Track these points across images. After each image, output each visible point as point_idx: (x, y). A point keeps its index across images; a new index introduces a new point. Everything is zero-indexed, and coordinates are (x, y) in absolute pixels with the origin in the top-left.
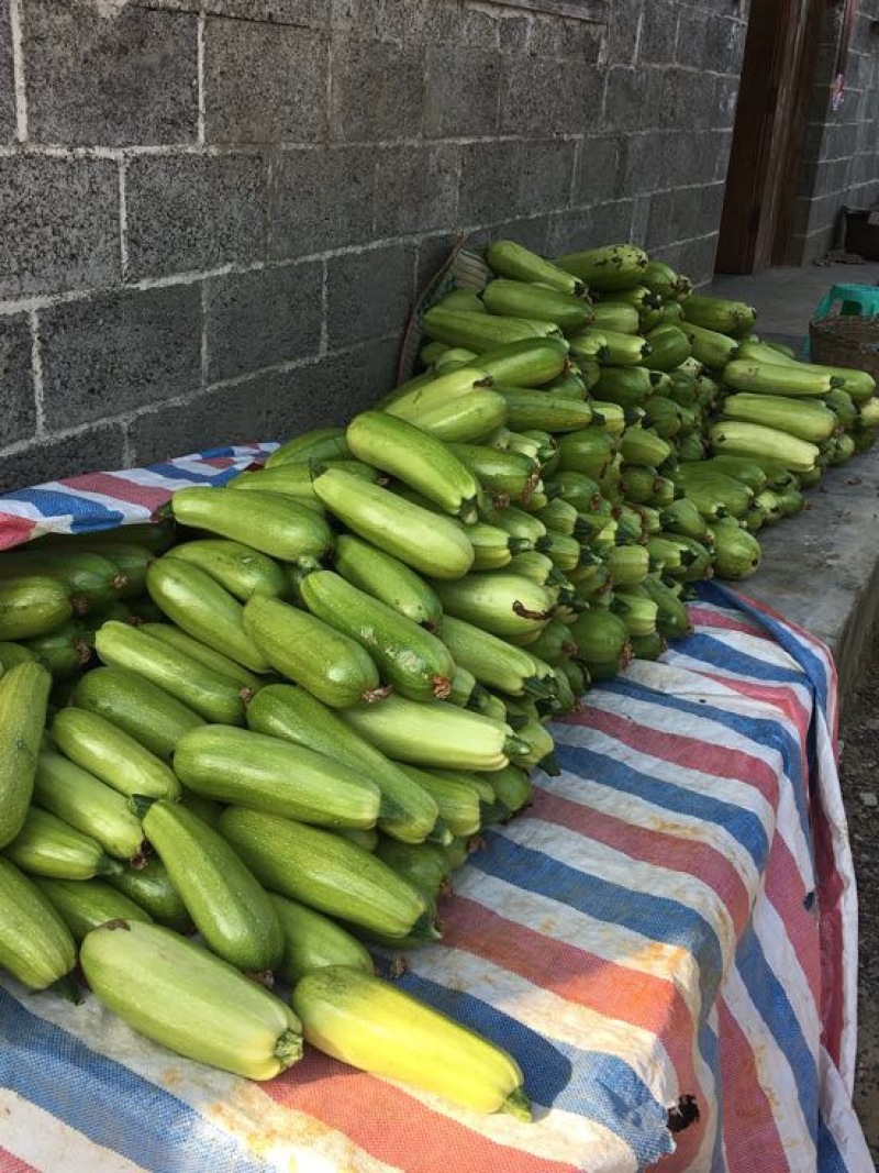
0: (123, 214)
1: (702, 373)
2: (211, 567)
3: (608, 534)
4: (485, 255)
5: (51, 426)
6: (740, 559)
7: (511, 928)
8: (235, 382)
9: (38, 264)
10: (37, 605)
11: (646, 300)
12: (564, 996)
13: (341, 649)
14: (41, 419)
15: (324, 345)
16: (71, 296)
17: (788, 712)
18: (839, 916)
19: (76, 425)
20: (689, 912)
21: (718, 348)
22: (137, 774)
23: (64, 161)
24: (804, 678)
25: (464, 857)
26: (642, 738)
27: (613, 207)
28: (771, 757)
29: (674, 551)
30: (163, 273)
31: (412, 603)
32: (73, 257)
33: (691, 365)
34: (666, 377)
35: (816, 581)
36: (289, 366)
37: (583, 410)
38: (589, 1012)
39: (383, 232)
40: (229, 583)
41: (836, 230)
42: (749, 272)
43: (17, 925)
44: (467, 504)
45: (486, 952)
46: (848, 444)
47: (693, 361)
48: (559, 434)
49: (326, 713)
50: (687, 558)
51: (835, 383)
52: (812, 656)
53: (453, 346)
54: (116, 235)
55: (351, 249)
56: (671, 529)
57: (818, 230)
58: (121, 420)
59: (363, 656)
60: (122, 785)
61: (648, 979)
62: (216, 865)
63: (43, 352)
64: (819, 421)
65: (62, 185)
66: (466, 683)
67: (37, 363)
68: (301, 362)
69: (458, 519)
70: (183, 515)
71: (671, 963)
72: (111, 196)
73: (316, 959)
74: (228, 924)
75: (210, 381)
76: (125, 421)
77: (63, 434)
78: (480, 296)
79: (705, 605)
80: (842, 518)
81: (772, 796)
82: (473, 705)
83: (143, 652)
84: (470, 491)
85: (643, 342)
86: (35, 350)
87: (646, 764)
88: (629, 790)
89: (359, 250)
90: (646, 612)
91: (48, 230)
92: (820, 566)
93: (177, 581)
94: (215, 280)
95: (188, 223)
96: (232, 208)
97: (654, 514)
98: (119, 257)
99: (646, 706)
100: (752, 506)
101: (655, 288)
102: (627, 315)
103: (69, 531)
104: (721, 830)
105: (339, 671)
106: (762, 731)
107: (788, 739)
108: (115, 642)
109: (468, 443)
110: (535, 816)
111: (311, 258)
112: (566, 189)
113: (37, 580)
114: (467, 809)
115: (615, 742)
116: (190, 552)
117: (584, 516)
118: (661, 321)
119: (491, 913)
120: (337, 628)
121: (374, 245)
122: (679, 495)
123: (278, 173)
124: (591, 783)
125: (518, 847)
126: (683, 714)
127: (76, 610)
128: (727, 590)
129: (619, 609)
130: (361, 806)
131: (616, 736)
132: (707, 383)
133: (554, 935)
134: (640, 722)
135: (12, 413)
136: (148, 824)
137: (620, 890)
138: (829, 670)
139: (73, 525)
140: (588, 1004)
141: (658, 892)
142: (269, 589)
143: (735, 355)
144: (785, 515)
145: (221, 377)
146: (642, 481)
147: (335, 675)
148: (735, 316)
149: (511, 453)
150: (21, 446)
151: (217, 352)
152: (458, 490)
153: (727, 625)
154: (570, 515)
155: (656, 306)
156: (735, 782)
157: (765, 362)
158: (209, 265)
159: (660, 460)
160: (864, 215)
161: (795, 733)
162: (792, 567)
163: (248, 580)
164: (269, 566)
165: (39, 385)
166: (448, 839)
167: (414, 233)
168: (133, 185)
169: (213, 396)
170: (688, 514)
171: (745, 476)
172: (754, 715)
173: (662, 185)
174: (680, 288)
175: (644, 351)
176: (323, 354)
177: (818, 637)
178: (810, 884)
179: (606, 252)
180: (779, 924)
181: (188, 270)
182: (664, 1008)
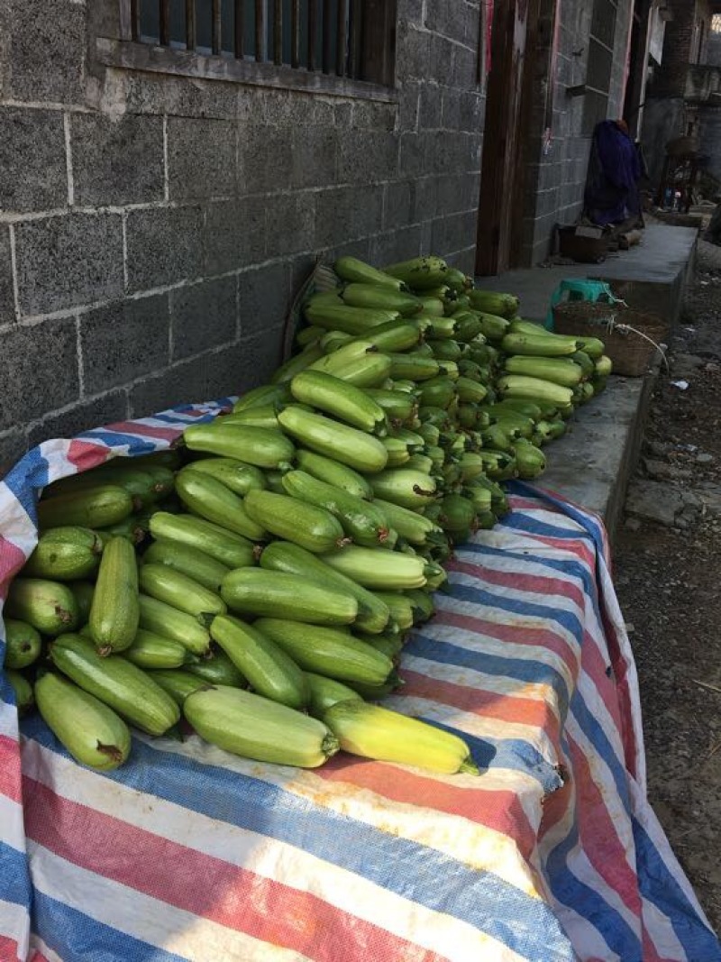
0: (125, 249)
1: (487, 344)
2: (217, 475)
3: (459, 444)
4: (334, 267)
5: (88, 392)
6: (533, 465)
7: (438, 683)
8: (188, 360)
9: (80, 284)
10: (113, 504)
11: (447, 293)
12: (481, 714)
13: (320, 514)
14: (82, 388)
15: (238, 333)
16: (97, 305)
17: (581, 555)
18: (626, 684)
19: (101, 391)
20: (546, 666)
21: (496, 326)
22: (201, 602)
23: (93, 216)
24: (588, 535)
25: (401, 646)
26: (492, 576)
27: (408, 231)
28: (577, 582)
29: (494, 459)
30: (146, 288)
31: (355, 488)
32: (98, 279)
33: (481, 338)
34: (467, 346)
35: (583, 479)
36: (218, 349)
37: (434, 365)
38: (498, 721)
39: (272, 254)
40: (230, 484)
41: (552, 241)
42: (494, 273)
43: (143, 695)
44: (379, 425)
45: (427, 696)
46: (589, 389)
47: (481, 336)
48: (419, 382)
49: (313, 557)
50: (502, 463)
51: (579, 346)
52: (591, 522)
53: (329, 330)
54: (122, 264)
55: (252, 267)
56: (489, 446)
57: (540, 242)
58: (124, 388)
59: (333, 519)
60: (190, 608)
61: (529, 701)
62: (264, 649)
63: (83, 342)
64: (572, 372)
65: (92, 232)
66: (393, 536)
67: (79, 349)
68: (225, 346)
69: (375, 434)
70: (193, 443)
71: (541, 692)
72: (118, 238)
73: (329, 702)
74: (277, 682)
75: (174, 360)
76: (127, 388)
77: (93, 398)
78: (340, 295)
79: (514, 496)
80: (592, 437)
81: (581, 604)
82: (397, 548)
83: (184, 529)
84: (380, 416)
85: (454, 322)
86: (78, 341)
87: (499, 591)
88: (493, 605)
89: (257, 267)
90: (485, 497)
91: (85, 262)
92: (583, 469)
93: (198, 484)
94: (175, 291)
95: (160, 253)
96: (185, 242)
97: (478, 435)
98: (123, 278)
99: (491, 557)
100: (535, 431)
101: (453, 286)
102: (435, 305)
103: (127, 454)
104: (555, 623)
105: (319, 529)
106: (568, 567)
107: (585, 571)
108: (163, 525)
109: (370, 387)
110: (436, 622)
111: (230, 274)
112: (378, 220)
113: (111, 488)
114: (404, 611)
115: (477, 579)
116: (199, 466)
117: (443, 434)
118: (458, 309)
119: (424, 677)
120: (311, 504)
121: (266, 263)
122: (493, 422)
123: (210, 218)
124: (467, 603)
125: (430, 641)
126: (516, 561)
127: (135, 507)
128: (528, 485)
129: (467, 495)
130: (346, 608)
131: (477, 576)
132: (491, 350)
133: (467, 685)
134: (489, 567)
135: (67, 384)
136: (214, 629)
137: (501, 659)
138: (602, 530)
139: (130, 451)
140: (497, 717)
141: (524, 657)
142: (257, 485)
143: (509, 330)
144: (556, 437)
145: (180, 357)
146: (469, 413)
147: (317, 531)
148: (506, 303)
149: (396, 393)
150: (71, 406)
151: (178, 339)
152: (372, 417)
153: (532, 506)
154: (435, 432)
155: (454, 298)
156: (557, 596)
157: (531, 334)
158: (173, 281)
159: (480, 398)
160: (572, 230)
161: (588, 567)
162: (566, 470)
163: (242, 481)
164: (256, 472)
165: (81, 365)
166: (396, 629)
167: (288, 254)
168: (130, 229)
169: (175, 371)
170: (498, 434)
171: (527, 411)
172: (560, 559)
173: (437, 214)
174: (467, 286)
175: (455, 327)
176: (238, 340)
177: (592, 511)
178: (608, 663)
179: (417, 262)
180: (593, 686)
181: (159, 285)
182: (543, 715)
